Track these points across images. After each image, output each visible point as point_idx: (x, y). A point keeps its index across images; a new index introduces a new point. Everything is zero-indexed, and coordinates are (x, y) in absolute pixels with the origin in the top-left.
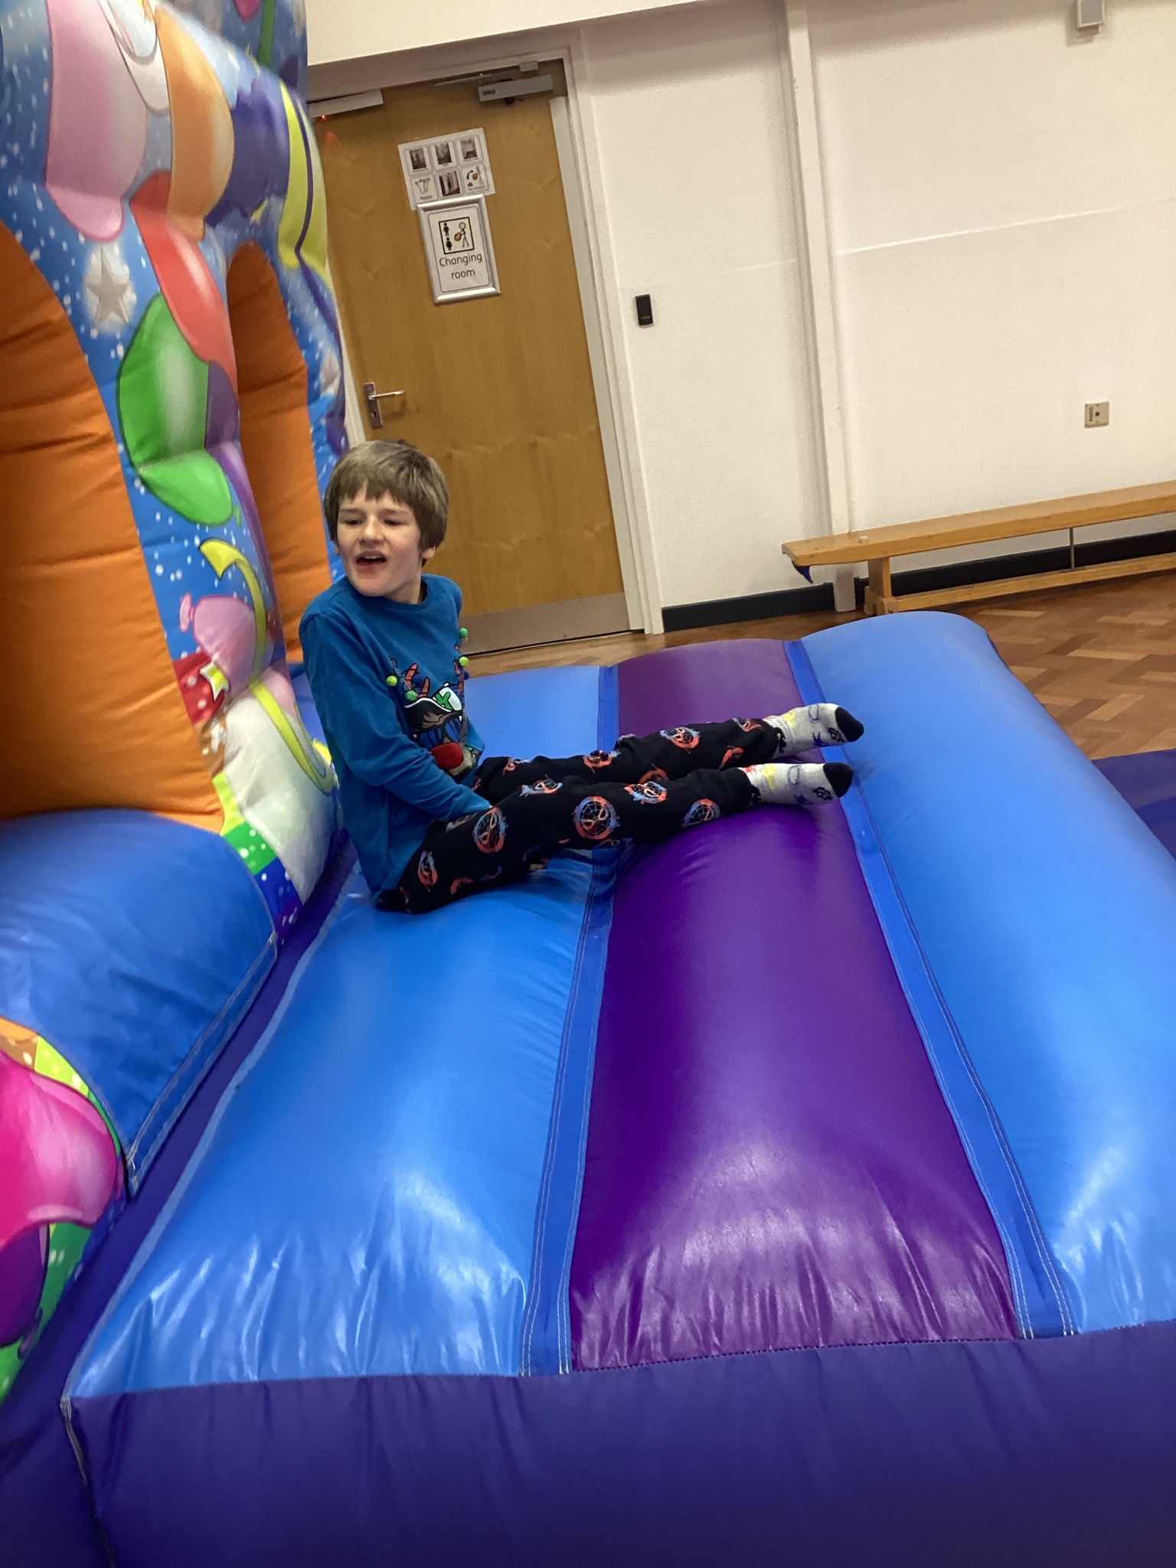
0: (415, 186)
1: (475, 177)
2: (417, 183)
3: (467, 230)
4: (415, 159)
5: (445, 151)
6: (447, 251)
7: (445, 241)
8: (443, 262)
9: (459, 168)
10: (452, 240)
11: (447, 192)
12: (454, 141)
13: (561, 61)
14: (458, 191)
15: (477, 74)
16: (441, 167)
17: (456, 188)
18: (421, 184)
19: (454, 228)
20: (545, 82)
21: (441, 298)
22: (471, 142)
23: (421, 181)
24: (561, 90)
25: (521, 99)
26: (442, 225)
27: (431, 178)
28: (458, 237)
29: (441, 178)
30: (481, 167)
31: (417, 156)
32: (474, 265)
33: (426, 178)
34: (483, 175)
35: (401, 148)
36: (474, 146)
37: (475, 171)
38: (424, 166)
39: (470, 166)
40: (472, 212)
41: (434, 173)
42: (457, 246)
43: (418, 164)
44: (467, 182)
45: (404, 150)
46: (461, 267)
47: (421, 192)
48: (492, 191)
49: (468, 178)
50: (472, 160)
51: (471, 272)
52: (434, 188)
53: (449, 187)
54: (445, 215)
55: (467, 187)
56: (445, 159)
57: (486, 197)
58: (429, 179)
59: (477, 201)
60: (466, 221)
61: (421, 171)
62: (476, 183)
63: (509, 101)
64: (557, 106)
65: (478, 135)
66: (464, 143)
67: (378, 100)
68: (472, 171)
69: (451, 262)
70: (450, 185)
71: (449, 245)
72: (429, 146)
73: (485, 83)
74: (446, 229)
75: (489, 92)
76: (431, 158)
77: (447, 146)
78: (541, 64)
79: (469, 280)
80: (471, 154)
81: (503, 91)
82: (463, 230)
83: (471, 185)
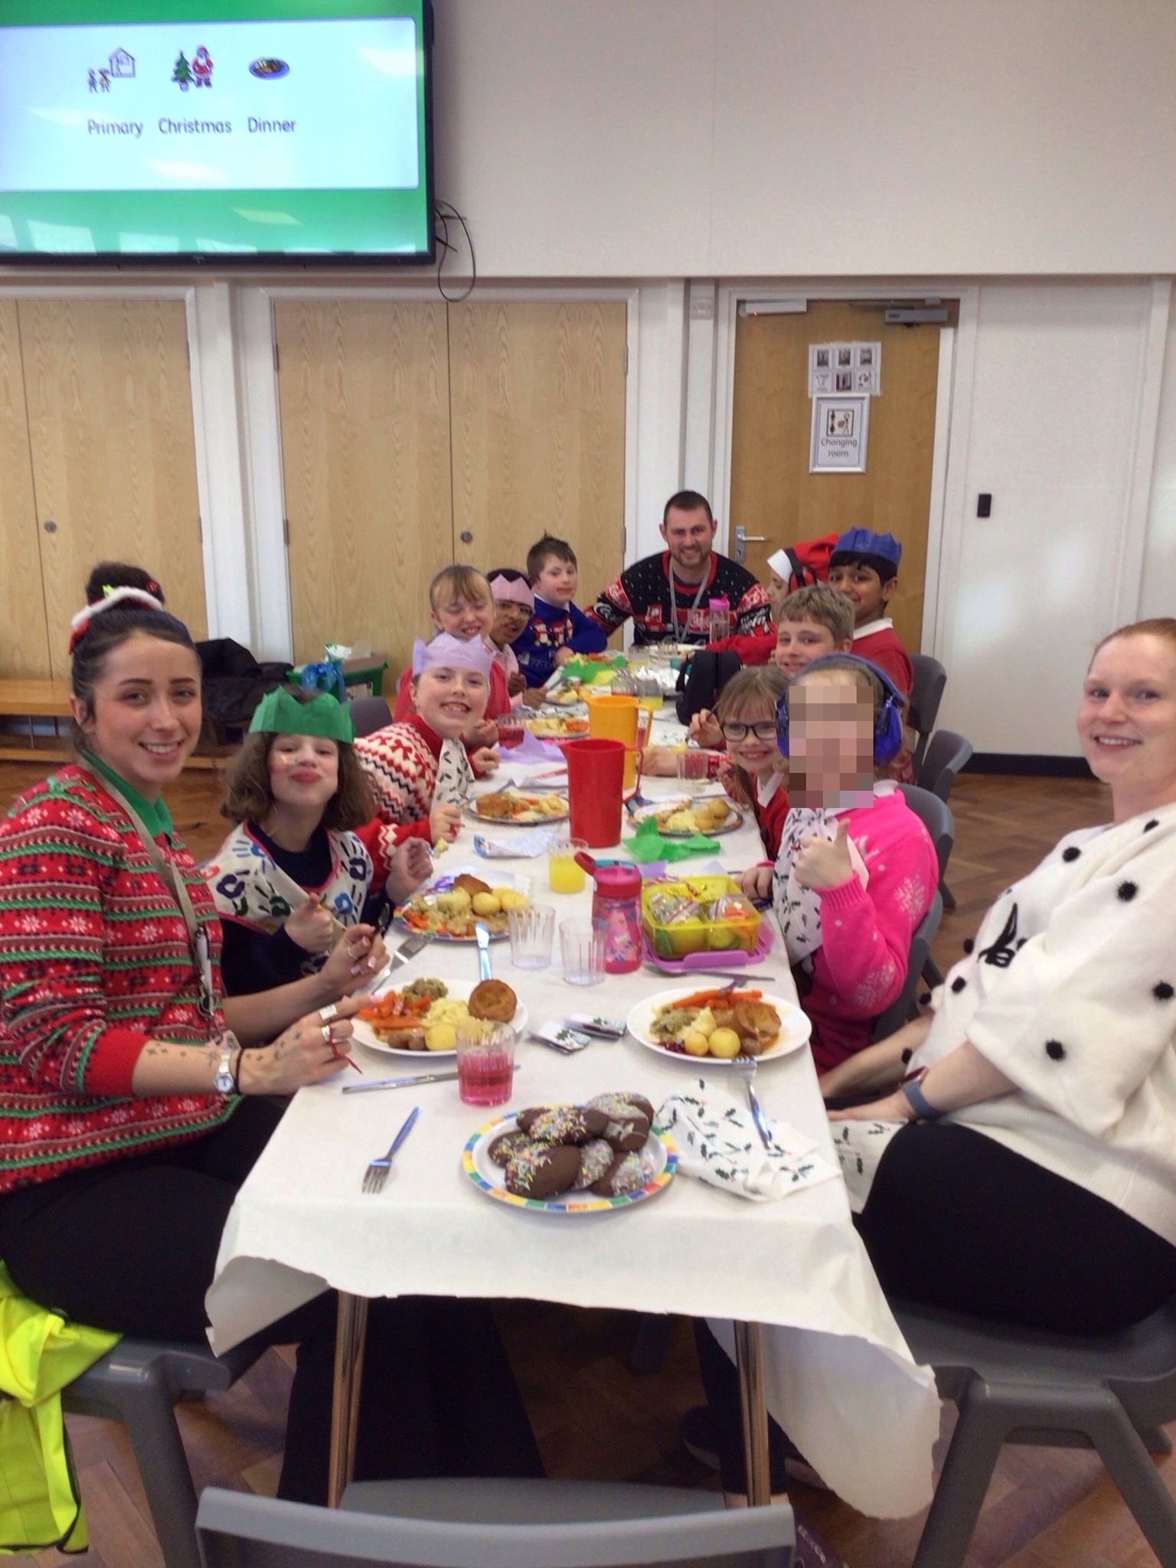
0: (816, 379)
1: (866, 379)
2: (817, 376)
3: (850, 420)
4: (821, 358)
5: (846, 356)
6: (829, 432)
7: (830, 425)
8: (824, 442)
9: (855, 370)
10: (836, 426)
11: (840, 388)
12: (856, 348)
13: (957, 301)
14: (849, 388)
15: (890, 300)
16: (840, 367)
17: (848, 384)
18: (821, 379)
19: (839, 417)
20: (942, 315)
21: (817, 469)
22: (869, 352)
23: (821, 375)
24: (952, 321)
25: (918, 324)
26: (831, 413)
27: (830, 374)
28: (841, 424)
29: (838, 377)
30: (873, 374)
31: (823, 356)
32: (849, 448)
33: (826, 373)
34: (873, 380)
35: (811, 347)
36: (871, 355)
37: (867, 374)
38: (827, 365)
39: (865, 370)
40: (856, 406)
41: (834, 371)
42: (838, 430)
43: (822, 362)
44: (859, 382)
45: (813, 350)
46: (838, 448)
47: (818, 385)
48: (878, 392)
49: (859, 379)
50: (867, 366)
51: (846, 453)
52: (830, 382)
53: (843, 384)
54: (833, 405)
55: (857, 386)
56: (845, 361)
57: (871, 396)
58: (828, 376)
59: (863, 398)
60: (851, 413)
61: (825, 368)
62: (865, 384)
63: (909, 325)
64: (946, 336)
65: (876, 348)
66: (863, 351)
67: (803, 308)
68: (865, 375)
69: (831, 443)
70: (844, 382)
71: (832, 429)
72: (834, 349)
73: (893, 308)
74: (833, 417)
75: (893, 316)
76: (833, 359)
77: (849, 353)
78: (943, 301)
79: (843, 459)
80: (867, 361)
81: (906, 316)
82: (847, 419)
83: (861, 385)
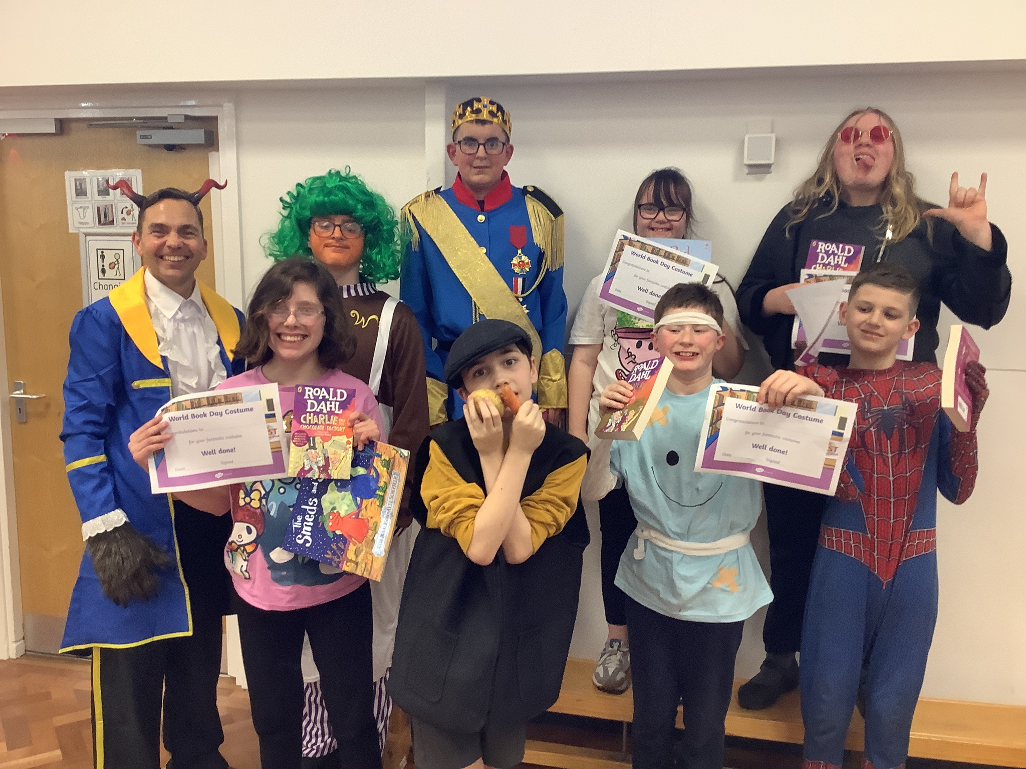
0: (75, 211)
1: (128, 213)
2: (77, 209)
3: (121, 261)
4: (79, 188)
5: (105, 185)
6: (101, 274)
7: (100, 267)
8: (97, 286)
9: (116, 201)
10: (106, 267)
11: (102, 222)
12: (113, 176)
13: (215, 118)
14: (112, 223)
16: (100, 198)
17: (111, 219)
18: (81, 210)
19: (110, 257)
20: (203, 136)
23: (81, 208)
24: (213, 145)
25: (181, 147)
26: (100, 252)
27: (90, 206)
28: (112, 266)
29: (98, 209)
31: (81, 184)
33: (86, 205)
35: (68, 174)
37: (129, 208)
38: (86, 195)
40: (125, 244)
41: (93, 202)
42: (110, 273)
43: (81, 192)
44: (121, 216)
45: (70, 177)
47: (79, 218)
49: (122, 213)
52: (90, 216)
54: (103, 243)
55: (119, 221)
56: (104, 191)
58: (88, 208)
60: (120, 252)
61: (81, 199)
62: (128, 219)
63: (170, 148)
65: (134, 176)
67: (51, 128)
68: (126, 208)
69: (103, 288)
70: (105, 217)
71: (104, 271)
72: (92, 176)
73: (143, 128)
74: (103, 257)
75: (145, 137)
76: (92, 189)
81: (160, 137)
82: (117, 260)
83: (124, 219)
